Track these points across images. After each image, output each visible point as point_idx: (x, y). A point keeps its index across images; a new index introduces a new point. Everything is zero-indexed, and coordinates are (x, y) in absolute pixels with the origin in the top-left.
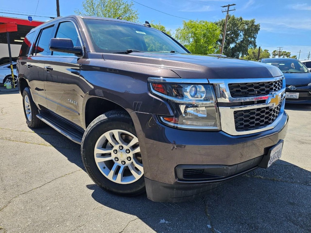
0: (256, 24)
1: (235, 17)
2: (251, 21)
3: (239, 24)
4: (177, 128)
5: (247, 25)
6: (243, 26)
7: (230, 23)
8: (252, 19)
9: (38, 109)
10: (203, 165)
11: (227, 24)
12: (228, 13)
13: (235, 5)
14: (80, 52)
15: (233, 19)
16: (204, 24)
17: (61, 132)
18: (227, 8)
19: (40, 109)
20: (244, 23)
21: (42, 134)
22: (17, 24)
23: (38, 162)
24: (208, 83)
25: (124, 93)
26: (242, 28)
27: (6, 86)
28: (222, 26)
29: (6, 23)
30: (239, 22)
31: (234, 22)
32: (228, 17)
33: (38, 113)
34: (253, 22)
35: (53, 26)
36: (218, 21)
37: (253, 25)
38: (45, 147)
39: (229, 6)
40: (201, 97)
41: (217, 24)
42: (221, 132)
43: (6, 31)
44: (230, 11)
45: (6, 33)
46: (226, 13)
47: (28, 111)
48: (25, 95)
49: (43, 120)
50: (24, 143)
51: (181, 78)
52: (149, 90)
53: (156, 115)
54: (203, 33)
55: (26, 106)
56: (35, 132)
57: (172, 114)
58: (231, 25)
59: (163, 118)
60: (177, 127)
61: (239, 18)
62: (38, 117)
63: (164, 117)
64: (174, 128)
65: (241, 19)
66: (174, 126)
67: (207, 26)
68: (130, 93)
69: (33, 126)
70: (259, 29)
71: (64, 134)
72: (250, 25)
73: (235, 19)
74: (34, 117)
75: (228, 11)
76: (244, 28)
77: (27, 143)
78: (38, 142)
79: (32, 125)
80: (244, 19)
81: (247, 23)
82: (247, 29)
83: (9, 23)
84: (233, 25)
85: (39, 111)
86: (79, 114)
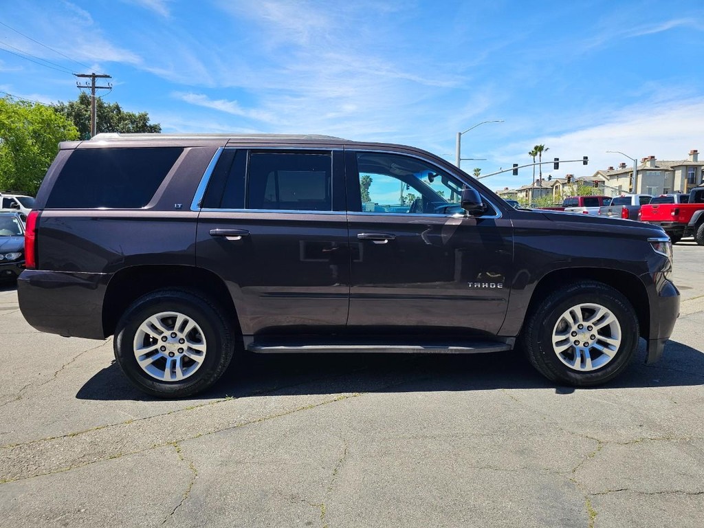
2: (141, 116)
5: (133, 122)
8: (143, 112)
13: (108, 77)
15: (101, 106)
18: (89, 80)
31: (104, 112)
34: (144, 118)
44: (98, 87)
54: (31, 128)
61: (114, 105)
65: (118, 108)
75: (94, 87)
80: (126, 110)
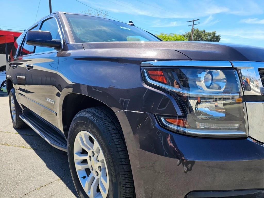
0: (217, 35)
1: (199, 29)
2: (213, 33)
3: (203, 35)
4: (185, 134)
5: (210, 36)
6: (206, 37)
7: (195, 34)
8: (214, 31)
9: (22, 109)
10: (229, 191)
11: (193, 36)
12: (193, 27)
13: (199, 20)
14: (59, 46)
16: (174, 36)
17: (40, 134)
18: (192, 23)
19: (23, 109)
20: (207, 35)
21: (25, 135)
22: (14, 36)
23: (14, 169)
24: (232, 67)
25: (108, 88)
26: (205, 38)
27: (3, 90)
28: (188, 38)
29: (5, 36)
30: (202, 34)
31: (199, 34)
32: (193, 30)
33: (21, 114)
34: (214, 33)
35: (37, 26)
36: (184, 33)
37: (214, 36)
38: (25, 149)
39: (194, 21)
40: (220, 88)
41: (184, 36)
42: (249, 139)
43: (4, 43)
45: (4, 44)
46: (192, 26)
47: (13, 112)
48: (11, 96)
49: (25, 120)
50: (4, 146)
51: (191, 60)
52: (143, 80)
53: (154, 115)
55: (12, 107)
56: (19, 133)
57: (180, 113)
58: (196, 36)
59: (165, 119)
60: (185, 132)
61: (202, 30)
62: (20, 117)
63: (165, 117)
64: (177, 132)
65: (204, 31)
66: (178, 131)
67: (176, 38)
68: (115, 87)
69: (17, 127)
70: (220, 39)
71: (42, 136)
72: (212, 36)
73: (199, 32)
74: (18, 118)
75: (193, 25)
76: (207, 38)
77: (7, 146)
78: (19, 144)
79: (16, 125)
80: (207, 31)
81: (209, 34)
82: (210, 39)
83: (7, 35)
84: (197, 36)
85: (22, 111)
86: (56, 114)
